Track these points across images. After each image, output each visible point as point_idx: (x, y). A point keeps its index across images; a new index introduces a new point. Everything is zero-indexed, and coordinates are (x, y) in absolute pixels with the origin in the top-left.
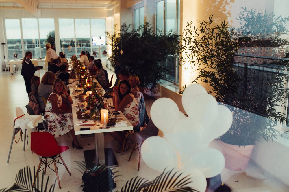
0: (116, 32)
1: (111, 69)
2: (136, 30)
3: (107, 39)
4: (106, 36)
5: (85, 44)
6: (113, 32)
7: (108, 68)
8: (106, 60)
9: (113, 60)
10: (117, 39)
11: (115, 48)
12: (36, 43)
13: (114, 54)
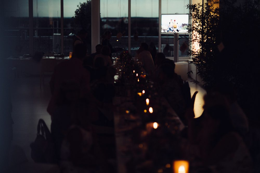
0: (212, 6)
1: (198, 80)
2: (254, 3)
3: (192, 20)
4: (191, 14)
5: (148, 29)
6: (205, 6)
7: (192, 79)
8: (188, 61)
9: (202, 63)
10: (214, 19)
11: (207, 37)
12: (55, 26)
13: (205, 51)
